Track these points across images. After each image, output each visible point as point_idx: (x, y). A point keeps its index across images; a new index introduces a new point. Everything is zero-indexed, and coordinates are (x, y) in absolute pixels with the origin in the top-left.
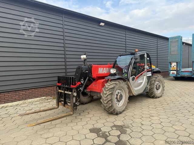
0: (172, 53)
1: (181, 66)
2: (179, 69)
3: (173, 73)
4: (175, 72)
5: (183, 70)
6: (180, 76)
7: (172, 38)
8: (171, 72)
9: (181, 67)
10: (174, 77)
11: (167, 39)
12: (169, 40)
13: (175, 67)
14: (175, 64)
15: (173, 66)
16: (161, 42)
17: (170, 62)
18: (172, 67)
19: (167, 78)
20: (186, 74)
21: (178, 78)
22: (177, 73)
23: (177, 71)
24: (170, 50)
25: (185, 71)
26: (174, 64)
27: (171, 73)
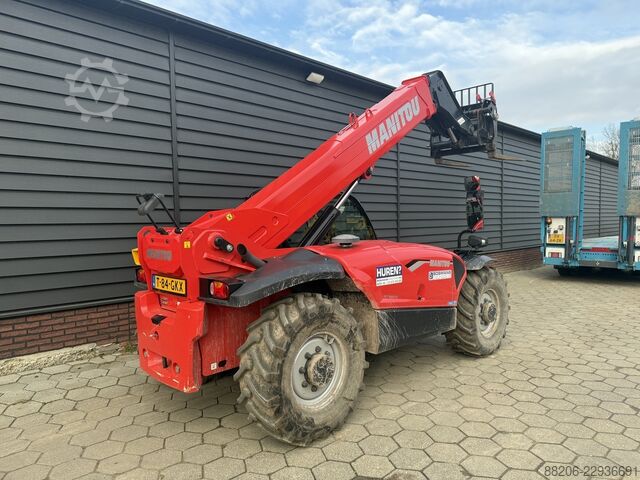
0: (552, 186)
1: (582, 229)
2: (575, 243)
3: (554, 253)
4: (562, 251)
5: (588, 243)
6: (577, 265)
7: (553, 135)
8: (549, 250)
9: (581, 233)
10: (556, 267)
11: (534, 138)
12: (543, 141)
13: (560, 232)
14: (562, 222)
15: (556, 232)
16: (513, 146)
17: (546, 218)
18: (552, 232)
19: (534, 270)
20: (599, 260)
21: (568, 273)
22: (569, 255)
23: (567, 246)
24: (547, 174)
25: (594, 250)
26: (558, 224)
27: (547, 255)
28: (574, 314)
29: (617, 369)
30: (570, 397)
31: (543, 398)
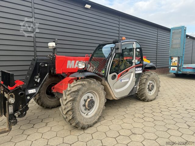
0: (174, 46)
1: (183, 61)
2: (181, 65)
3: (173, 69)
4: (176, 68)
5: (185, 66)
6: (181, 73)
7: (175, 29)
8: (172, 68)
9: (183, 63)
10: (174, 74)
11: (168, 30)
12: (172, 31)
13: (176, 62)
14: (177, 59)
15: (174, 62)
16: (161, 33)
17: (171, 57)
18: (173, 62)
19: (167, 75)
20: (189, 71)
21: (178, 76)
22: (178, 70)
23: (178, 67)
24: (172, 42)
25: (187, 68)
26: (175, 59)
27: (171, 70)
28: (176, 89)
29: (186, 110)
30: (165, 120)
31: (155, 120)
